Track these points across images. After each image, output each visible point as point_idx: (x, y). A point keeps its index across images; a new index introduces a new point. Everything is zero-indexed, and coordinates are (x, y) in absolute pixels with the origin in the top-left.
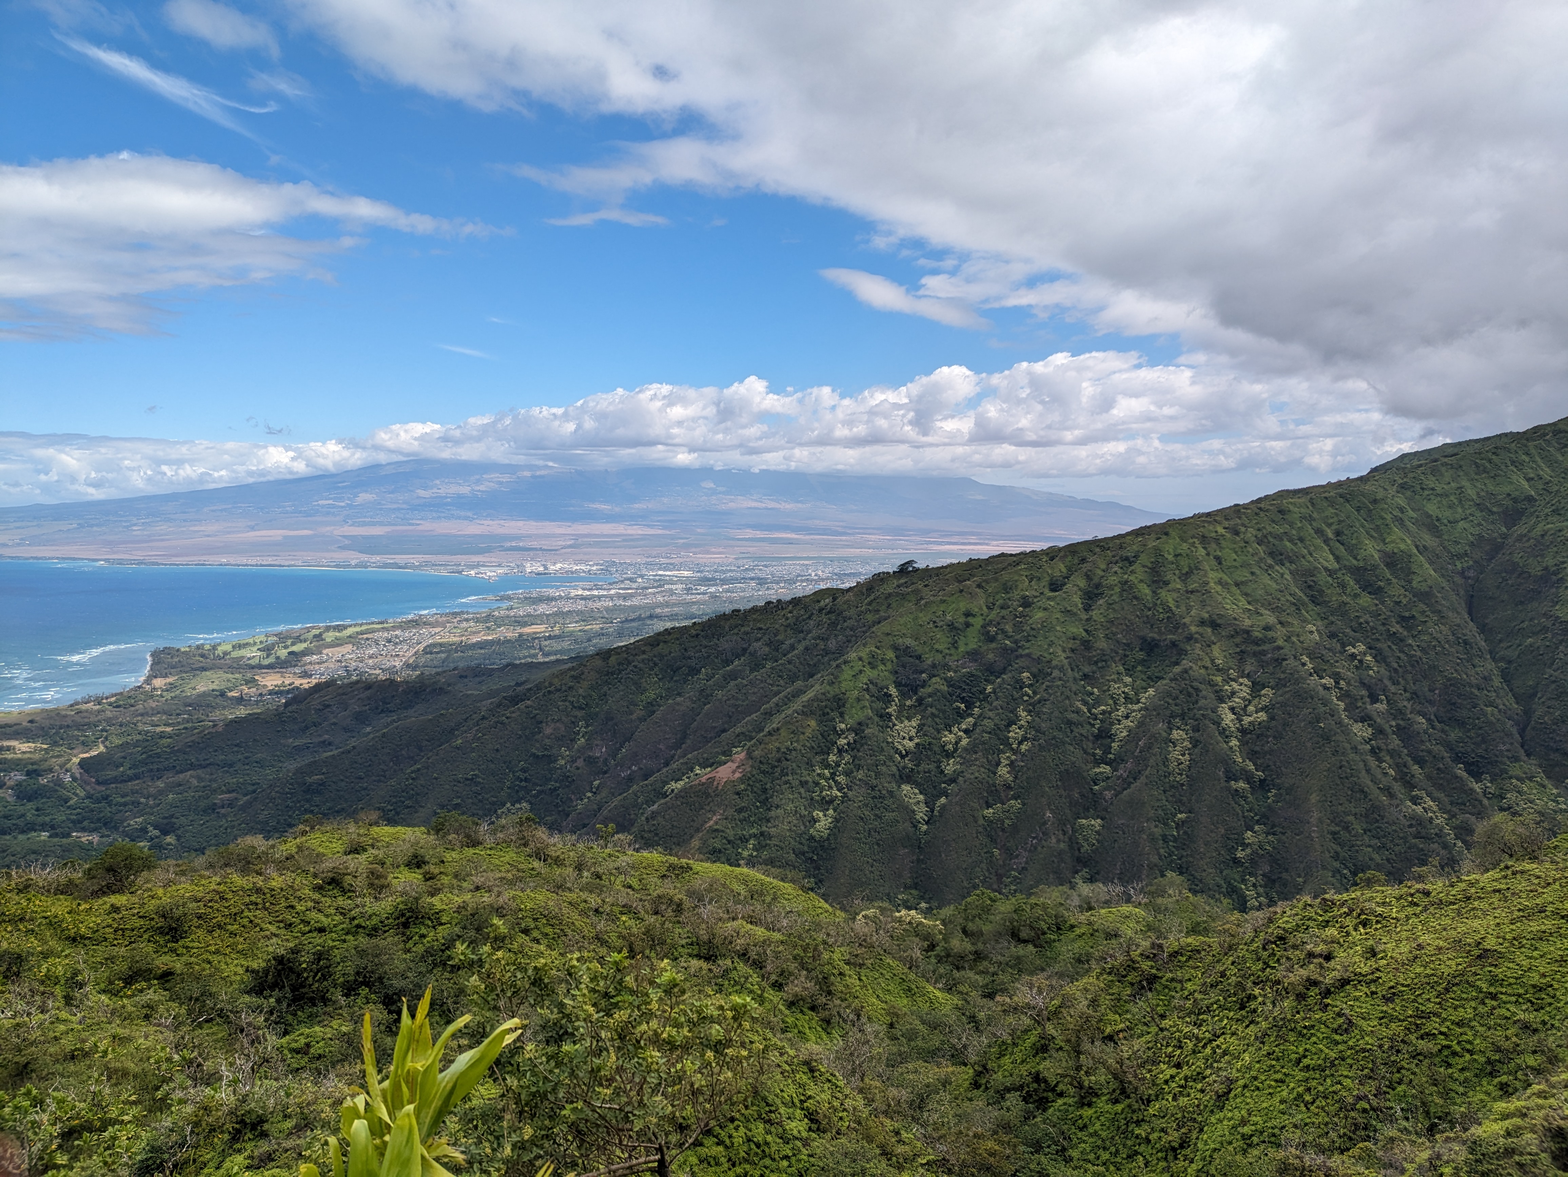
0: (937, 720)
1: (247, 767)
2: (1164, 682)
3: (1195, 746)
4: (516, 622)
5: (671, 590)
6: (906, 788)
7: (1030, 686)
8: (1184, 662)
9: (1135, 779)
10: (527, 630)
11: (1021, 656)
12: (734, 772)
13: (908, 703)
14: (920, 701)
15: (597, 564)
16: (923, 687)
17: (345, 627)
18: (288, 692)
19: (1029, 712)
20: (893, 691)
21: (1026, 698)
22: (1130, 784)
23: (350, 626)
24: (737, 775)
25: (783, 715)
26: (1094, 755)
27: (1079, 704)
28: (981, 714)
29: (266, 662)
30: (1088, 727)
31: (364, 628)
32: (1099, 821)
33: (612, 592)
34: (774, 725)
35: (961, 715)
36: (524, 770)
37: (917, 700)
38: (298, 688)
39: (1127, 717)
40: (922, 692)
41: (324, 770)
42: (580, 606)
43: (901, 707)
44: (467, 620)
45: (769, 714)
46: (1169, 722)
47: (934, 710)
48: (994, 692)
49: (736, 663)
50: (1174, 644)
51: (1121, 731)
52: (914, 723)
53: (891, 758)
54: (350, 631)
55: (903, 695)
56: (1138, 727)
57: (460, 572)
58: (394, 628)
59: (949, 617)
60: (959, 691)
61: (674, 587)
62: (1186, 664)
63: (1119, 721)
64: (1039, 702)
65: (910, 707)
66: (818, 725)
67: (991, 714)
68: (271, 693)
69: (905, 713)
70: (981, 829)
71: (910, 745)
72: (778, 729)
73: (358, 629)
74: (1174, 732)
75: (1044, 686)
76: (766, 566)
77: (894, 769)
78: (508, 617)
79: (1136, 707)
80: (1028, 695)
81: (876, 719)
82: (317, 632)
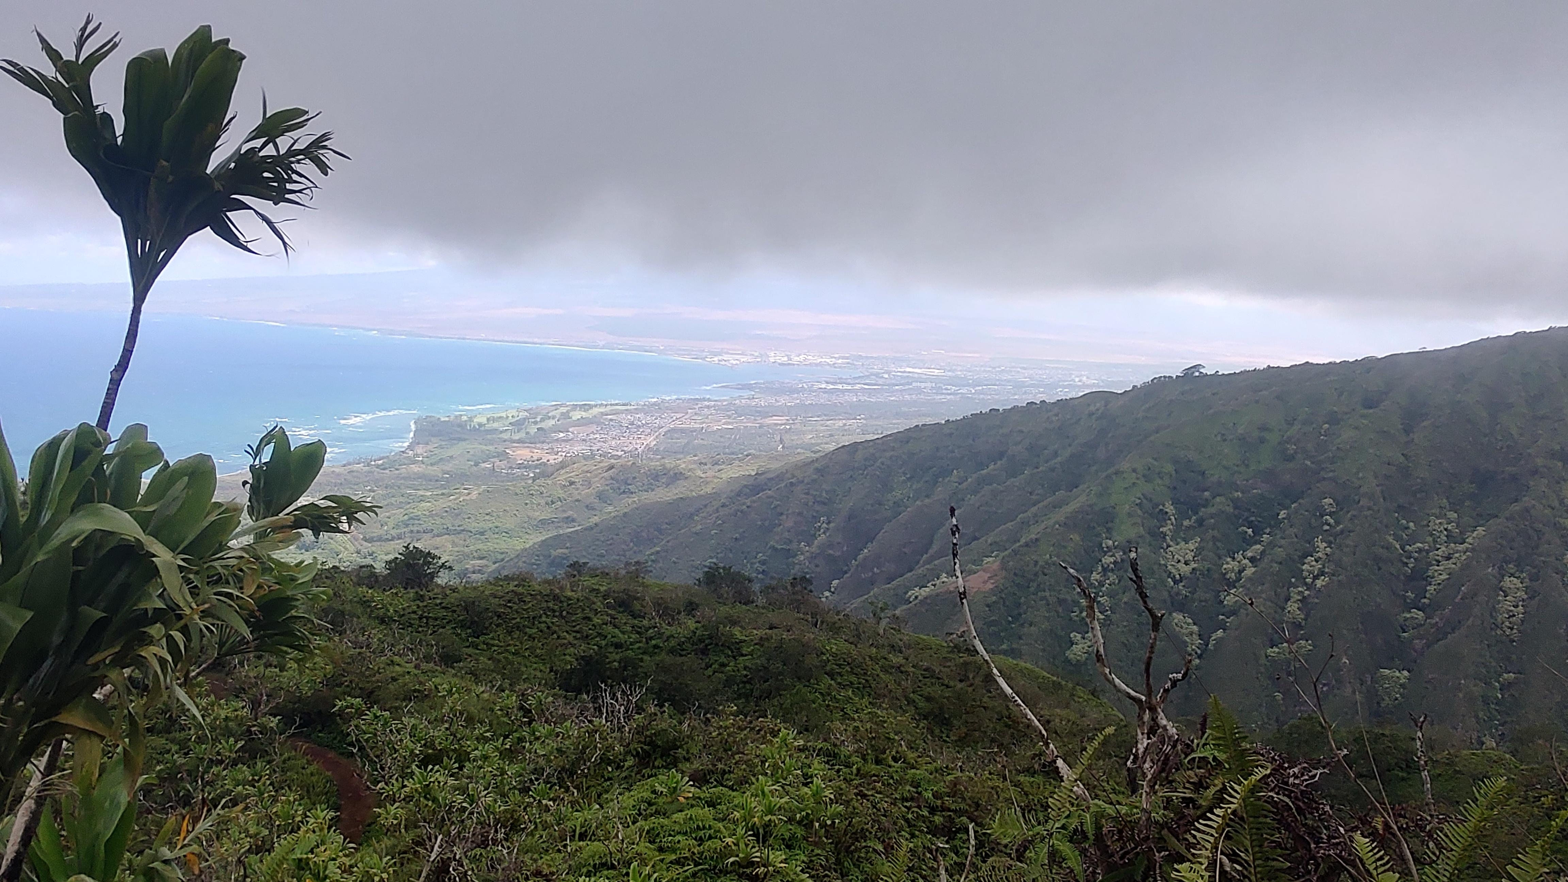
0: (1219, 544)
1: (496, 536)
2: (1499, 521)
3: (1531, 598)
4: (757, 412)
5: (919, 388)
6: (1178, 617)
7: (1331, 514)
8: (1524, 499)
9: (1453, 630)
10: (769, 421)
11: (1324, 479)
12: (985, 582)
13: (1186, 523)
14: (1201, 522)
15: (843, 358)
16: (1205, 506)
17: (591, 407)
18: (536, 467)
19: (1330, 544)
20: (1170, 508)
21: (1326, 527)
22: (1446, 634)
23: (596, 406)
24: (989, 586)
25: (1043, 526)
26: (1405, 598)
27: (1390, 539)
28: (1270, 543)
29: (516, 437)
30: (1400, 565)
31: (609, 408)
32: (1406, 673)
33: (858, 387)
34: (1033, 536)
35: (1249, 542)
36: (763, 563)
37: (1196, 521)
38: (545, 464)
39: (1448, 558)
40: (1202, 512)
41: (568, 545)
42: (823, 399)
43: (1178, 526)
44: (708, 407)
45: (1025, 524)
46: (1501, 568)
47: (1215, 533)
48: (1288, 517)
49: (992, 467)
50: (1514, 478)
51: (1440, 574)
52: (1192, 546)
53: (1164, 583)
54: (596, 411)
55: (1182, 515)
56: (1462, 569)
57: (703, 359)
58: (637, 411)
59: (1240, 431)
60: (1246, 514)
61: (923, 385)
62: (1527, 501)
63: (1439, 562)
64: (1342, 532)
65: (1188, 528)
66: (1082, 540)
67: (1283, 542)
68: (520, 466)
69: (1182, 534)
70: (1263, 670)
71: (1185, 569)
72: (1037, 540)
73: (602, 410)
74: (1507, 579)
75: (1349, 515)
76: (1025, 369)
77: (1166, 594)
78: (749, 406)
79: (1461, 547)
80: (1329, 525)
81: (1148, 538)
82: (563, 410)
